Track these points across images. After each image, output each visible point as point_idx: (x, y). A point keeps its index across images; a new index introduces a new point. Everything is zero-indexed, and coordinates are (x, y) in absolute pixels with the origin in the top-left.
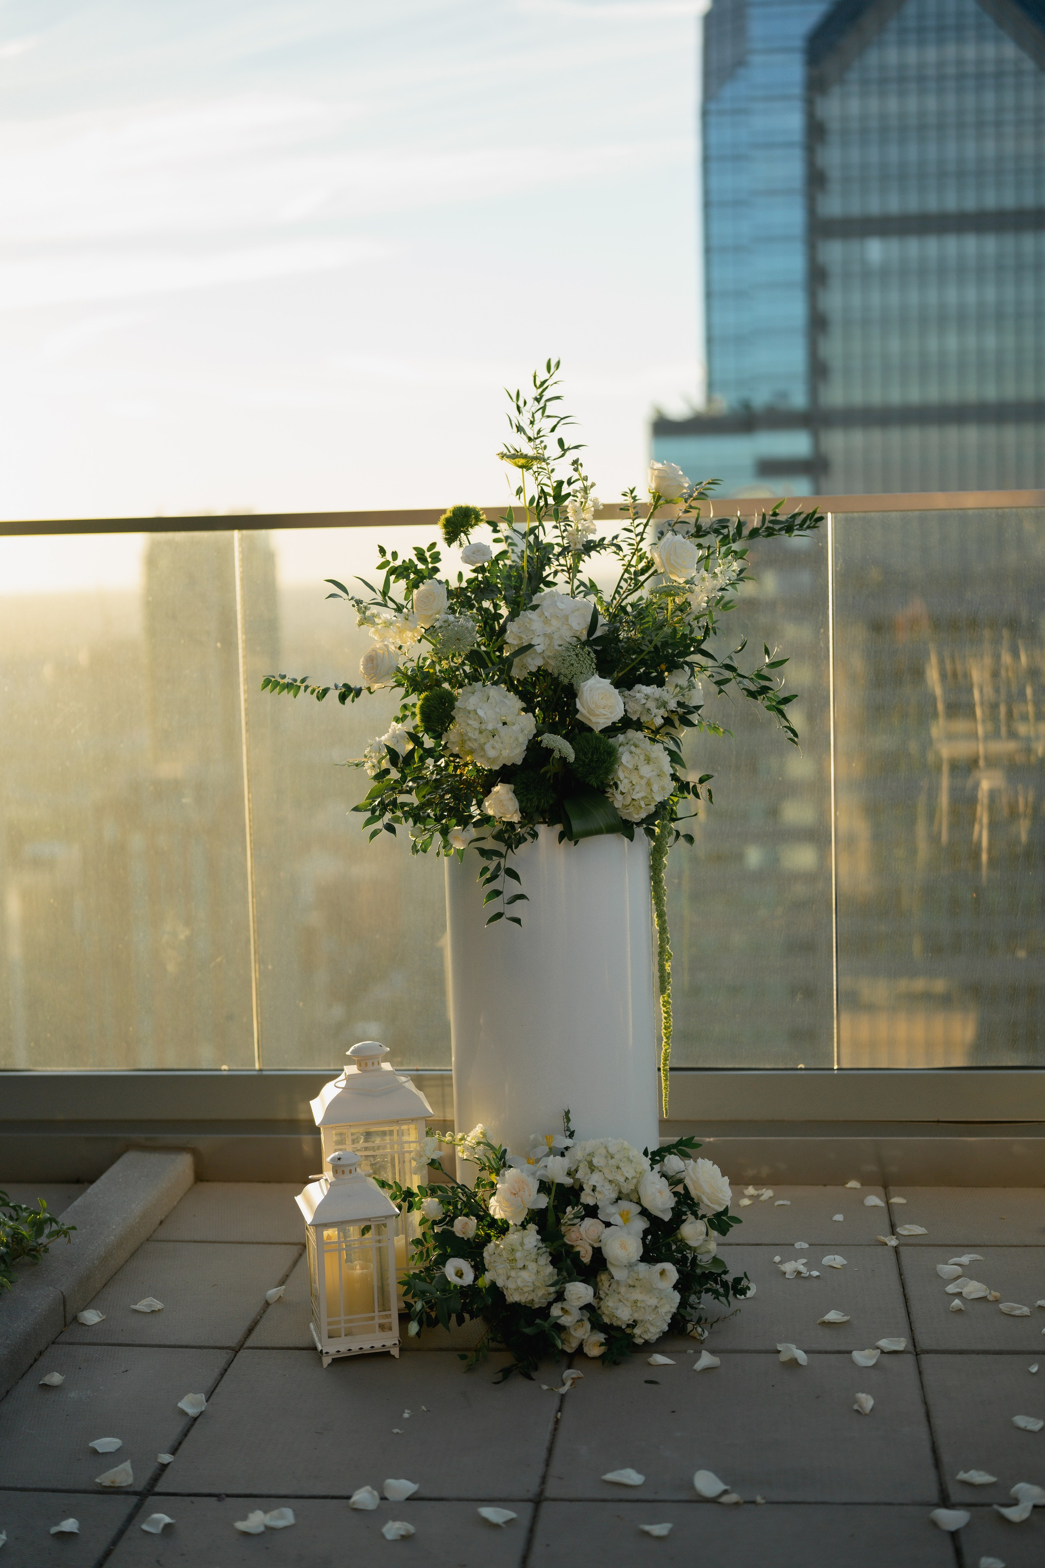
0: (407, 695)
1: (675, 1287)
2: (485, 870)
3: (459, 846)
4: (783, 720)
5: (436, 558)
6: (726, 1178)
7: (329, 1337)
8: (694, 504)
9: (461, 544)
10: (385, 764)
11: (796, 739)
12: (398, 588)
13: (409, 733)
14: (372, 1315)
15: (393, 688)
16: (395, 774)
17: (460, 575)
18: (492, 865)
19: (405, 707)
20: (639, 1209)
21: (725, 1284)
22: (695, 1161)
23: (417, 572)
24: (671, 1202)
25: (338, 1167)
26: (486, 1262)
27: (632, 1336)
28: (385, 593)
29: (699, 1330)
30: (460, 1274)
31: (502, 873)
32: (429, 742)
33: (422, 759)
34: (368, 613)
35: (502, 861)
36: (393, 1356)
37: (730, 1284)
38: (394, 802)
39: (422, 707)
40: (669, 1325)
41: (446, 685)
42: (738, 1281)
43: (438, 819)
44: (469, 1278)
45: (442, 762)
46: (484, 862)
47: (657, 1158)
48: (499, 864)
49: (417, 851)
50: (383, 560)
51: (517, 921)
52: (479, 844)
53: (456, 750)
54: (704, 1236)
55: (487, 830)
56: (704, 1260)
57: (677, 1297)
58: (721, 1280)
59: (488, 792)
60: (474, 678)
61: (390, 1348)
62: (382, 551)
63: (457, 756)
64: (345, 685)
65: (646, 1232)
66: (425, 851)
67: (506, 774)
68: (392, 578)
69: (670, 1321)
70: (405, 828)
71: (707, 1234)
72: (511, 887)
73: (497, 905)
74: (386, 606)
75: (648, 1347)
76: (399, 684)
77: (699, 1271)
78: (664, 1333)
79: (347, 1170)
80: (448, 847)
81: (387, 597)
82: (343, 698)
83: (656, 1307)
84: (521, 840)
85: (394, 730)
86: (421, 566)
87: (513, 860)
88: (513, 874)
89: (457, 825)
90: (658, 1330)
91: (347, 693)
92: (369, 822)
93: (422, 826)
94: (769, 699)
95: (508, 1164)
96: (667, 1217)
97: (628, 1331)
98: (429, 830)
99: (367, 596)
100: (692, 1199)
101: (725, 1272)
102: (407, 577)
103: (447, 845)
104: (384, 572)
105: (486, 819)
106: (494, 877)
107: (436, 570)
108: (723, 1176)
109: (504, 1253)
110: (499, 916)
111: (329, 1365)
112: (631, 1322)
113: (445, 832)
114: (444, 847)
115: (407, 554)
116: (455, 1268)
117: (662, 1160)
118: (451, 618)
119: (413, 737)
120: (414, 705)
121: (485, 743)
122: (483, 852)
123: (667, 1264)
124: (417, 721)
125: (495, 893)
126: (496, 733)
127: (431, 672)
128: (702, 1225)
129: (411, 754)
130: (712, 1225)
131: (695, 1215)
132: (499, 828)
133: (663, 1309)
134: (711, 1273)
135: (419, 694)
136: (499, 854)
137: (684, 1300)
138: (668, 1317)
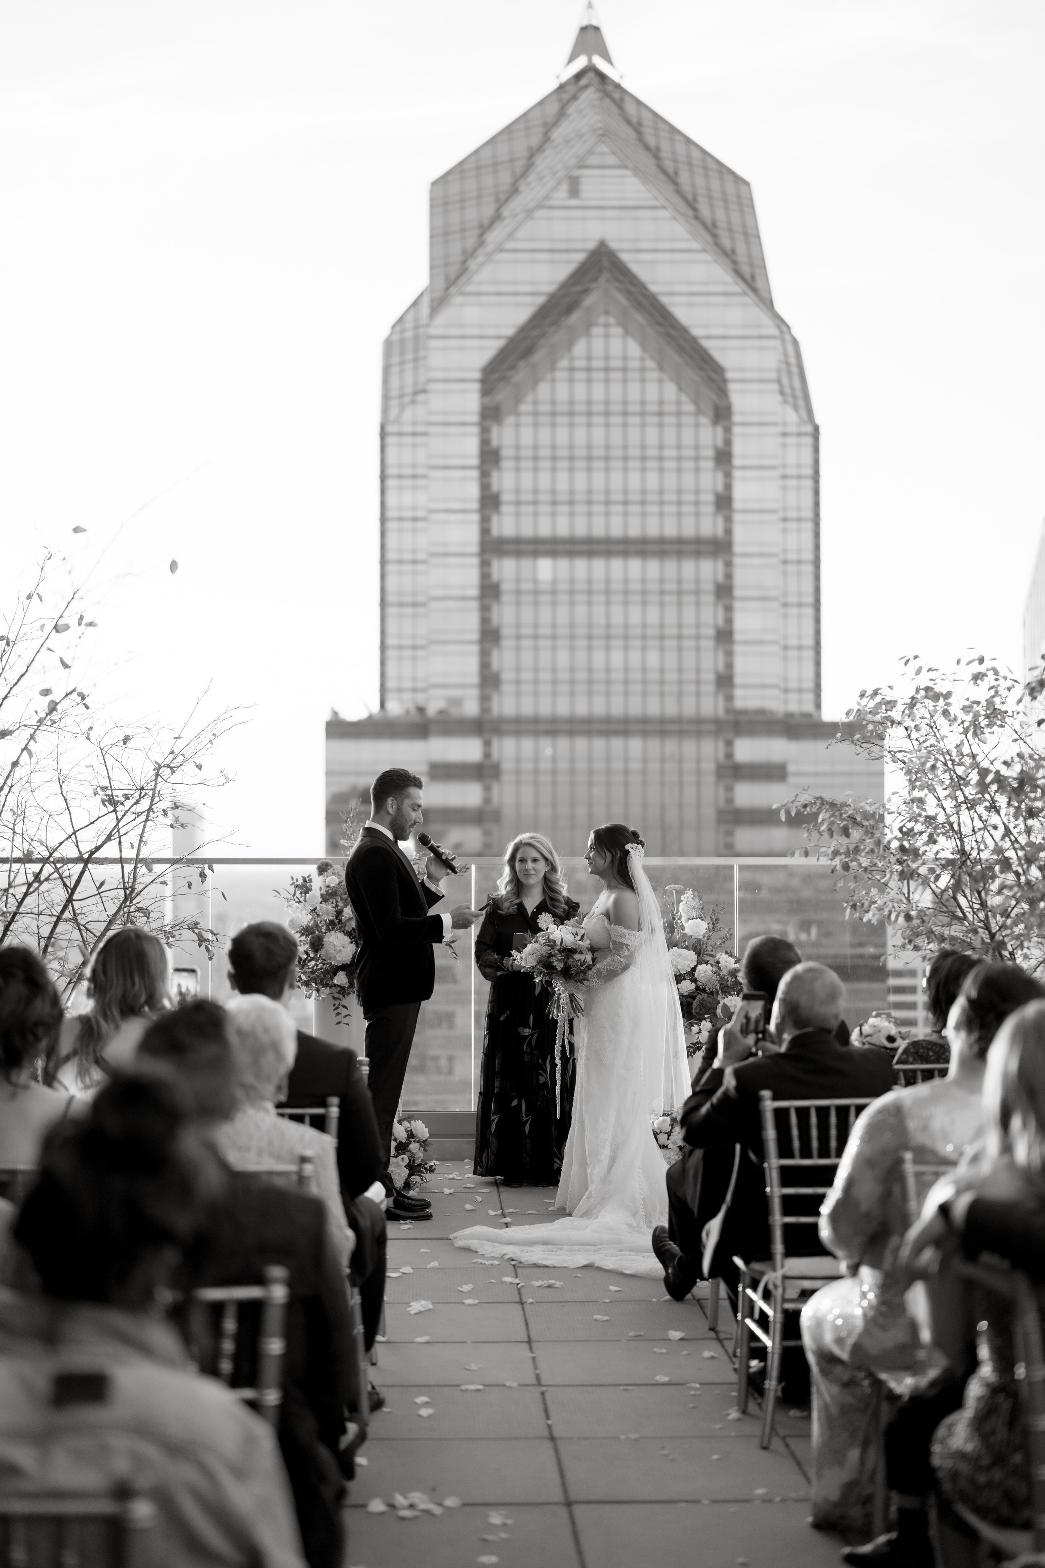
0: (301, 936)
1: (406, 1166)
2: (334, 1005)
3: (323, 996)
5: (311, 881)
6: (427, 1129)
8: (417, 861)
9: (325, 876)
12: (299, 893)
17: (320, 888)
18: (337, 1003)
21: (426, 1169)
22: (415, 1122)
23: (306, 887)
24: (407, 1137)
28: (294, 895)
31: (341, 1007)
32: (312, 955)
33: (310, 961)
34: (289, 903)
35: (340, 1001)
39: (310, 941)
40: (405, 1183)
41: (317, 933)
42: (430, 1167)
43: (316, 985)
45: (317, 963)
46: (335, 1002)
48: (340, 1003)
49: (307, 998)
50: (291, 880)
51: (348, 1024)
52: (332, 995)
53: (324, 958)
54: (418, 1149)
55: (334, 990)
57: (407, 1171)
58: (425, 1167)
59: (335, 974)
60: (331, 931)
62: (292, 876)
63: (324, 960)
67: (343, 967)
68: (296, 889)
70: (304, 988)
72: (344, 1012)
73: (339, 1018)
74: (294, 900)
77: (416, 1164)
80: (319, 996)
81: (294, 897)
83: (400, 1173)
84: (348, 994)
87: (344, 1002)
88: (344, 1007)
89: (323, 987)
93: (308, 989)
96: (405, 1141)
98: (311, 990)
99: (290, 897)
100: (414, 1135)
101: (426, 1164)
102: (302, 889)
104: (293, 885)
105: (335, 985)
106: (337, 1008)
107: (312, 886)
110: (340, 1023)
113: (318, 990)
114: (317, 997)
115: (301, 878)
117: (403, 1124)
118: (321, 906)
121: (335, 955)
122: (334, 998)
123: (404, 1156)
124: (307, 946)
125: (338, 1014)
126: (340, 951)
127: (312, 928)
128: (418, 1145)
129: (306, 959)
130: (421, 1145)
131: (414, 1141)
132: (339, 989)
133: (402, 1175)
134: (421, 1164)
135: (307, 936)
136: (340, 999)
137: (410, 1175)
138: (404, 1179)
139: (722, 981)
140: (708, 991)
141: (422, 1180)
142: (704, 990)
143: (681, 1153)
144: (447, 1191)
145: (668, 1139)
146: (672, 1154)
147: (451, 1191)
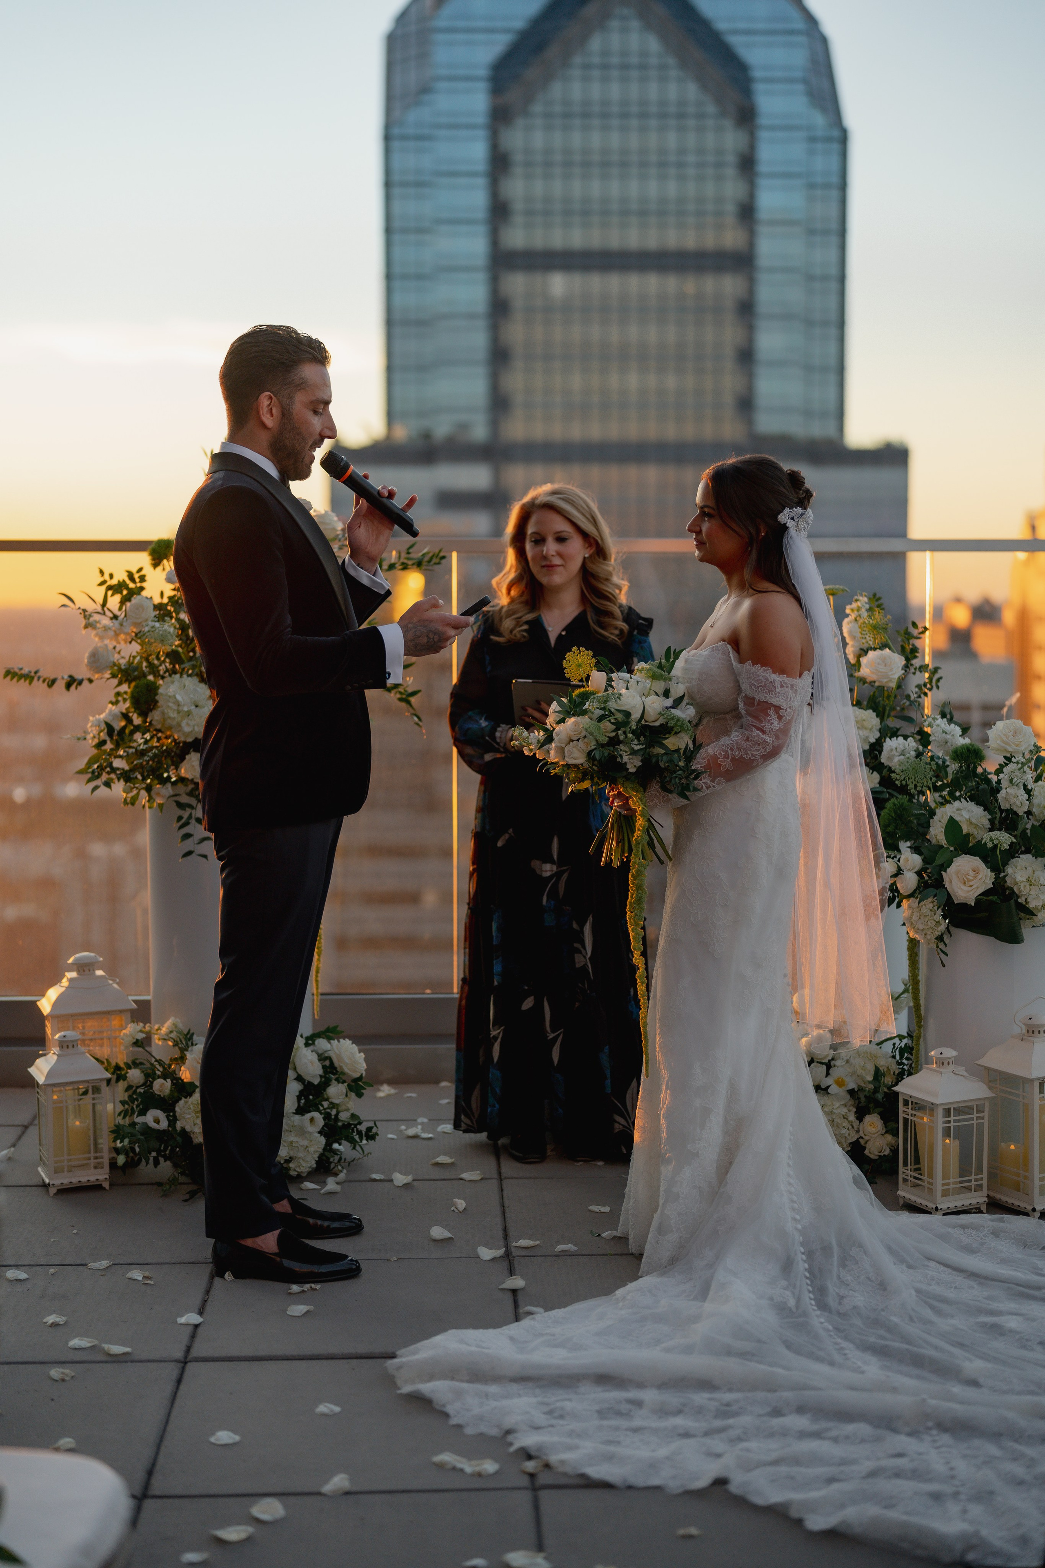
0: (119, 684)
1: (320, 1132)
2: (180, 818)
3: (159, 801)
4: (410, 709)
5: (143, 579)
6: (362, 1054)
7: (55, 1173)
9: (164, 569)
10: (103, 736)
11: (420, 723)
12: (114, 601)
13: (122, 714)
14: (88, 1155)
15: (108, 679)
16: (109, 746)
17: (162, 594)
18: (186, 815)
19: (118, 694)
20: (295, 1076)
21: (359, 1133)
22: (339, 1041)
23: (128, 589)
24: (320, 1071)
25: (64, 1045)
26: (177, 1114)
27: (288, 1169)
28: (104, 605)
29: (340, 1168)
30: (157, 1121)
31: (193, 821)
32: (137, 720)
33: (132, 733)
34: (91, 619)
35: (193, 812)
36: (104, 1189)
37: (364, 1133)
38: (110, 765)
39: (132, 693)
40: (317, 1162)
41: (151, 678)
42: (369, 1129)
43: (144, 779)
44: (164, 1125)
45: (148, 736)
46: (180, 812)
47: (310, 1042)
48: (191, 814)
49: (128, 804)
50: (101, 579)
51: (205, 857)
52: (177, 798)
53: (159, 727)
54: (344, 1096)
55: (182, 789)
56: (344, 1116)
57: (323, 1140)
58: (357, 1130)
59: (182, 759)
60: (174, 672)
61: (102, 1181)
62: (102, 572)
63: (159, 731)
64: (70, 676)
65: (301, 1092)
66: (133, 804)
68: (110, 593)
69: (317, 1159)
70: (118, 786)
71: (347, 1095)
73: (189, 845)
74: (104, 614)
75: (299, 1178)
76: (114, 676)
77: (340, 1124)
78: (313, 1168)
79: (70, 1046)
80: (152, 801)
81: (105, 609)
82: (68, 686)
83: (307, 1147)
85: (111, 711)
86: (132, 585)
89: (159, 784)
90: (309, 1165)
91: (71, 682)
92: (89, 781)
93: (132, 785)
94: (401, 693)
95: (194, 1043)
96: (316, 1081)
97: (285, 1165)
98: (137, 788)
100: (335, 1068)
101: (360, 1123)
102: (121, 593)
103: (151, 799)
104: (104, 587)
105: (182, 780)
106: (186, 824)
107: (142, 589)
108: (360, 1052)
109: (192, 1106)
110: (189, 853)
111: (55, 1194)
112: (287, 1158)
113: (149, 789)
114: (149, 801)
115: (121, 576)
116: (154, 1117)
117: (313, 1044)
118: (157, 625)
119: (125, 716)
120: (126, 693)
121: (182, 721)
122: (180, 805)
123: (315, 1114)
124: (128, 704)
125: (187, 836)
126: (189, 714)
127: (138, 667)
128: (343, 1088)
129: (123, 729)
130: (350, 1088)
131: (337, 1080)
132: (191, 786)
133: (312, 1149)
134: (349, 1125)
135: (129, 684)
136: (191, 807)
137: (328, 1144)
138: (316, 1156)
139: (940, 770)
140: (913, 791)
141: (354, 1148)
142: (903, 789)
143: (852, 1102)
144: (400, 1179)
145: (828, 1074)
146: (837, 1104)
147: (408, 1179)
